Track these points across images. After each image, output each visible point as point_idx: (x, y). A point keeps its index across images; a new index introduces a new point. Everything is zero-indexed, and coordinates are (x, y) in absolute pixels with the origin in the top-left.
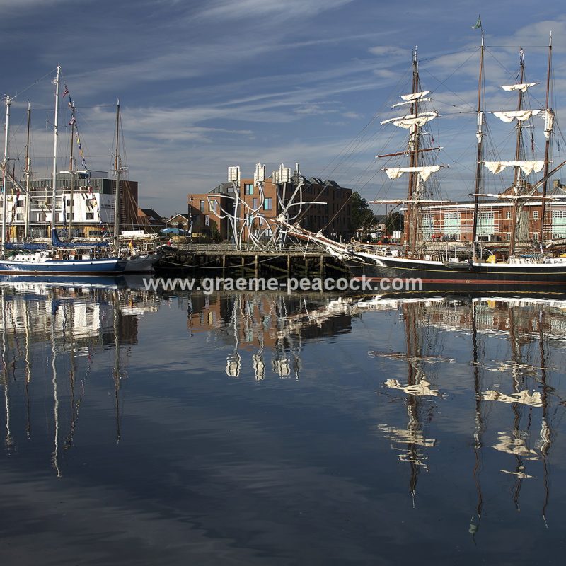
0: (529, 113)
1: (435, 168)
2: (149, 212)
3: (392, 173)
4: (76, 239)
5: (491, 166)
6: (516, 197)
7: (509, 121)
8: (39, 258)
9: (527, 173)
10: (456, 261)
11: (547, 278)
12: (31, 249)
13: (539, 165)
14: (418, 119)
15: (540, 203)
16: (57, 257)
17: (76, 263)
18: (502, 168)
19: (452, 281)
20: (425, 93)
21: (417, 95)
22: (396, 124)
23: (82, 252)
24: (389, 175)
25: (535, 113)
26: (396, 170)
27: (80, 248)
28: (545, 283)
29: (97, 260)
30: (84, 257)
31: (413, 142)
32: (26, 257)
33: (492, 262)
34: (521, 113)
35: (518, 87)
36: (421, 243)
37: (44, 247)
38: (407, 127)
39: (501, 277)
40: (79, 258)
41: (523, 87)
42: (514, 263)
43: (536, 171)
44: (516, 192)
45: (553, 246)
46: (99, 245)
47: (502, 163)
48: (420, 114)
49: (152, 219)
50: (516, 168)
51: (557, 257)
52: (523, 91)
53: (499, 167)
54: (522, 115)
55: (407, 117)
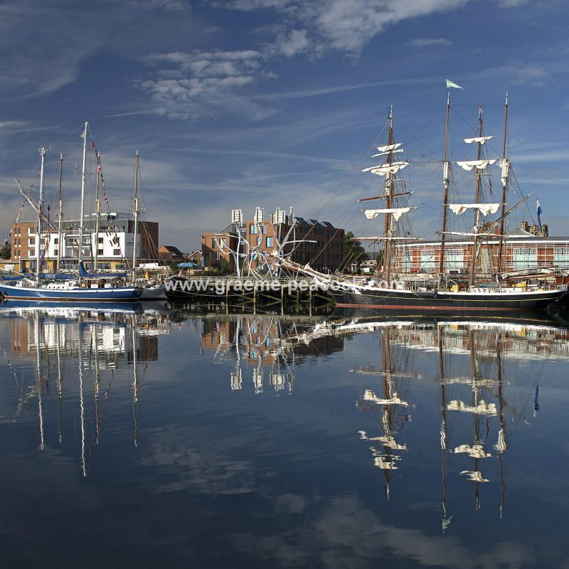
0: (487, 163)
1: (406, 210)
2: (171, 249)
3: (370, 214)
4: (100, 270)
5: (455, 208)
6: (476, 235)
7: (470, 169)
8: (67, 287)
9: (485, 214)
10: (424, 290)
11: (502, 305)
12: (61, 278)
13: (495, 207)
14: (392, 168)
15: (498, 242)
16: (83, 285)
17: (99, 291)
18: (464, 210)
19: (420, 307)
20: (398, 145)
21: (391, 147)
22: (373, 171)
23: (105, 281)
24: (367, 216)
25: (492, 162)
26: (373, 212)
27: (102, 278)
28: (501, 309)
29: (117, 288)
30: (106, 286)
31: (388, 187)
32: (56, 286)
33: (455, 291)
34: (480, 162)
35: (477, 140)
36: (394, 274)
37: (72, 276)
38: (382, 174)
39: (462, 304)
40: (101, 286)
41: (481, 140)
42: (474, 292)
43: (492, 212)
44: (476, 230)
45: (508, 277)
46: (120, 275)
47: (464, 205)
48: (394, 164)
49: (174, 254)
50: (476, 209)
51: (511, 287)
52: (482, 143)
53: (462, 208)
54: (481, 164)
55: (384, 166)
